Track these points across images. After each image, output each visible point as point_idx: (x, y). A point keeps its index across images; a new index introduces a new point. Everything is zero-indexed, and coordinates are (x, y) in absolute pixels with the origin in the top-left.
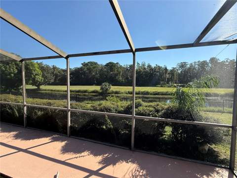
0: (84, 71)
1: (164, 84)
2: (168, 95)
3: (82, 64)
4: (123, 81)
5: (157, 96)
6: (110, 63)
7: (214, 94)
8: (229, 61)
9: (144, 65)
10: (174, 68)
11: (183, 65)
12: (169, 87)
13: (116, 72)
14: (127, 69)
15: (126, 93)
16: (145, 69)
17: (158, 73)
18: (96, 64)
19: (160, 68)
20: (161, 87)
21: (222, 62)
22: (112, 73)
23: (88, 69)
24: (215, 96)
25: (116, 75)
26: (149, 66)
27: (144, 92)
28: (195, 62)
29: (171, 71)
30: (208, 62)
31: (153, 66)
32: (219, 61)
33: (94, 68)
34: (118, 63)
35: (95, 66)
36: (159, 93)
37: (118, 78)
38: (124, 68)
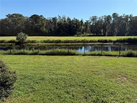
0: (9, 23)
1: (80, 34)
2: (75, 42)
3: (7, 16)
4: (47, 31)
5: (67, 44)
6: (34, 15)
7: (109, 40)
8: (125, 16)
9: (64, 18)
10: (87, 21)
11: (94, 19)
12: (83, 36)
13: (40, 24)
14: (51, 21)
15: (42, 42)
16: (65, 21)
17: (75, 25)
18: (21, 16)
19: (77, 20)
20: (77, 36)
21: (120, 17)
22: (36, 24)
23: (13, 21)
24: (109, 42)
25: (41, 26)
26: (69, 19)
27: (57, 40)
28: (102, 17)
29: (85, 23)
30: (111, 16)
31: (72, 19)
32: (118, 16)
33: (19, 19)
34: (41, 16)
35: (20, 18)
36: (69, 41)
37: (42, 29)
38: (47, 20)
